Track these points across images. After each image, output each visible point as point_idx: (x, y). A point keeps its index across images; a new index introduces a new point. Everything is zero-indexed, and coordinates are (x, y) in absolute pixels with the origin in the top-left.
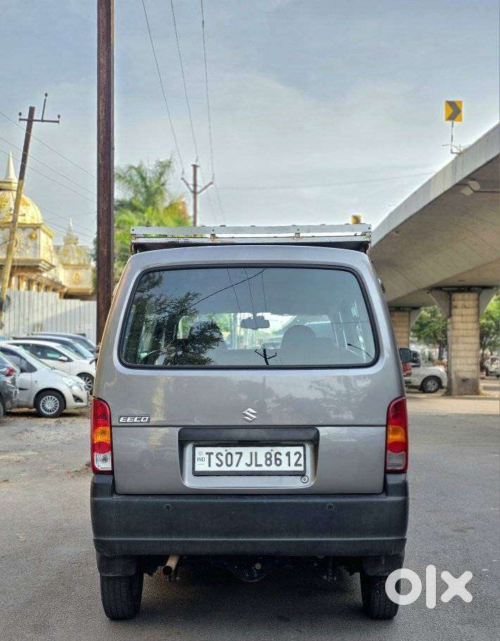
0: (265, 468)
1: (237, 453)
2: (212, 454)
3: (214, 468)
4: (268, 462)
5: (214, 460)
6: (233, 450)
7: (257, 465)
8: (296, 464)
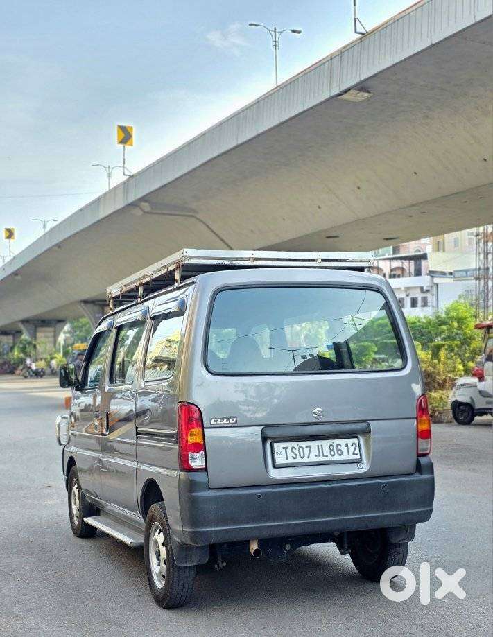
0: (330, 458)
1: (307, 447)
2: (288, 448)
3: (291, 461)
4: (332, 453)
5: (290, 454)
6: (303, 444)
7: (324, 456)
8: (354, 454)
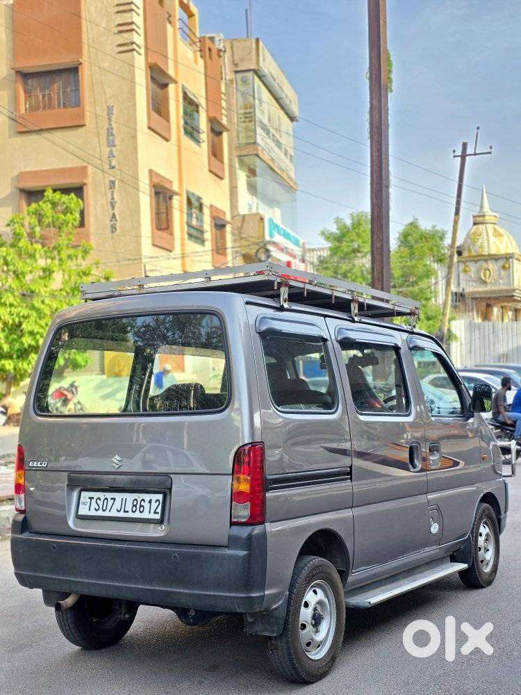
0: (130, 515)
1: (112, 499)
2: (93, 498)
3: (93, 513)
4: (134, 509)
5: (94, 505)
6: (109, 495)
7: (125, 511)
8: (155, 513)
